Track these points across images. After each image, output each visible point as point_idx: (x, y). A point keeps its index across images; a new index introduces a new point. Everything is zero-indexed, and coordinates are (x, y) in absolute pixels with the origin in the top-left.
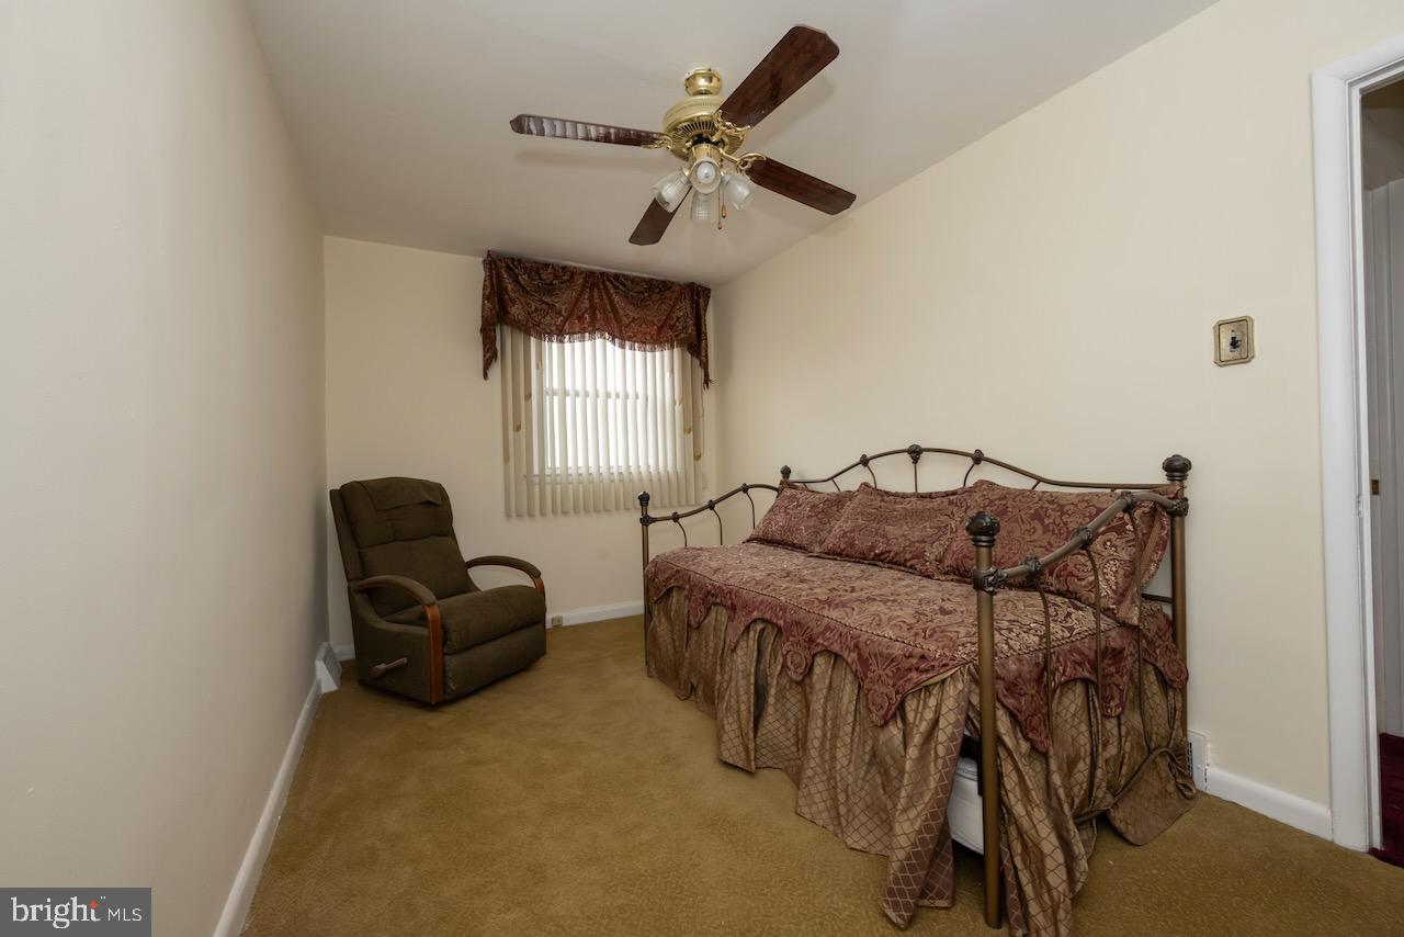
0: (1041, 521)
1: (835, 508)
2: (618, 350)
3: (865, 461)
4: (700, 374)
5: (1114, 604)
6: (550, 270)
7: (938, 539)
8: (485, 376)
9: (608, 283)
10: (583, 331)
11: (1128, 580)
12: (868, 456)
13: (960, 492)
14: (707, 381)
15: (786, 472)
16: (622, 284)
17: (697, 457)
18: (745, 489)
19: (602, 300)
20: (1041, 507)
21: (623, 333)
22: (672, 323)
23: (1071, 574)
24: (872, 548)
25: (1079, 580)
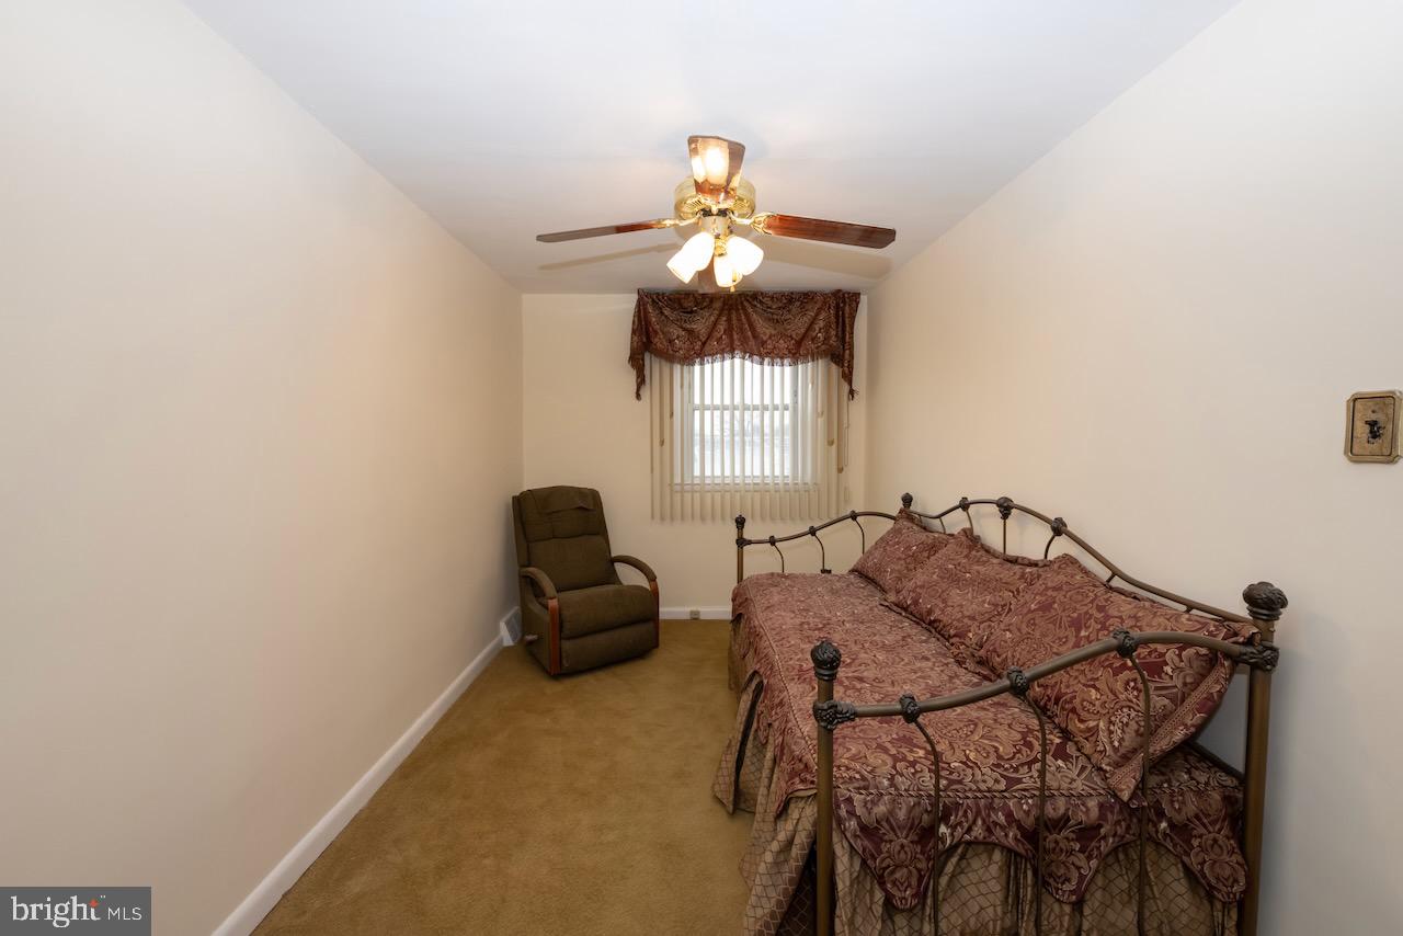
0: (1078, 631)
1: (926, 554)
2: (757, 367)
3: (964, 505)
4: (846, 388)
5: (1109, 764)
6: (691, 298)
7: (989, 620)
8: (638, 396)
9: (746, 304)
10: (722, 352)
11: (1139, 739)
12: (970, 499)
13: (1041, 564)
14: (852, 392)
15: (907, 500)
16: (761, 302)
17: (840, 470)
18: (854, 516)
19: (739, 320)
20: (1087, 613)
21: (761, 350)
22: (814, 334)
23: (1073, 710)
24: (930, 612)
25: (1081, 721)
